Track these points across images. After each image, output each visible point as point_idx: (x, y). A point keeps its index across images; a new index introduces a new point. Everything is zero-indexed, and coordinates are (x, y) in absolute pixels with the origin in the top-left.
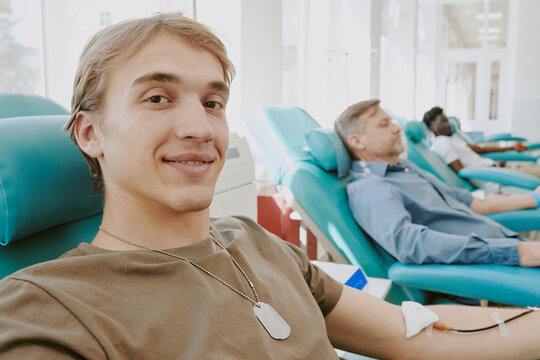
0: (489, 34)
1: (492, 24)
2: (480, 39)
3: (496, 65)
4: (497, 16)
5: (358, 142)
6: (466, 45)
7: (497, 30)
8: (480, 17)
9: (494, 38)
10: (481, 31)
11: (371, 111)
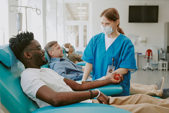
0: (82, 14)
1: (83, 10)
2: (79, 16)
3: (85, 26)
4: (85, 8)
5: (51, 53)
6: (74, 19)
7: (85, 13)
8: (79, 8)
9: (84, 16)
10: (79, 13)
11: (55, 45)
